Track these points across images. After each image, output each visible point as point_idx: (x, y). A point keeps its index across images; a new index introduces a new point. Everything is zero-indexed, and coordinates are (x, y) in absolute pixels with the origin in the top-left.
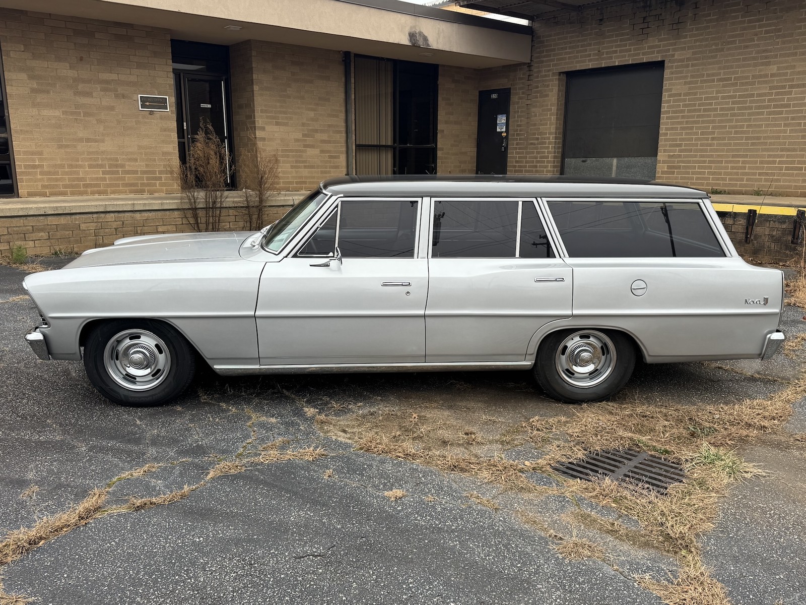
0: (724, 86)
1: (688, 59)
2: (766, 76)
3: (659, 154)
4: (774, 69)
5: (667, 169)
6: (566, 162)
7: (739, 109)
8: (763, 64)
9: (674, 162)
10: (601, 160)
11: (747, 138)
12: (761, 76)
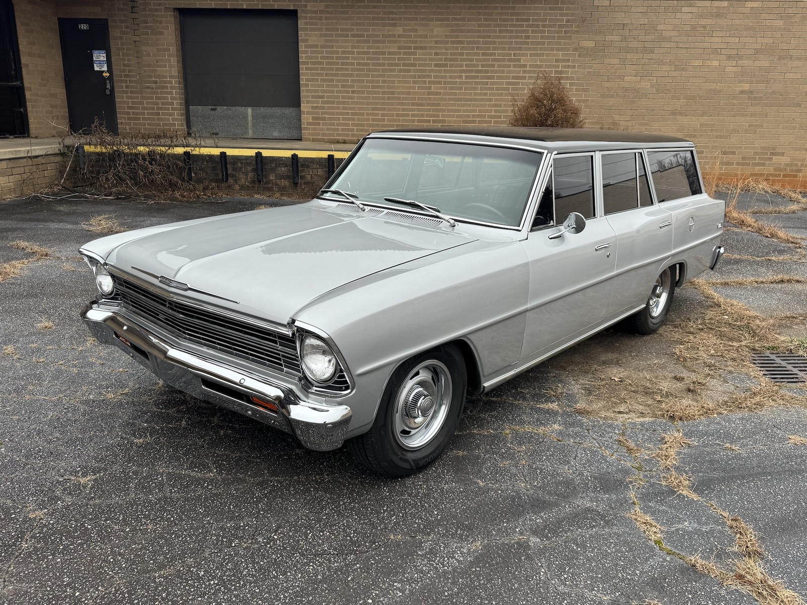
0: (358, 42)
1: (322, 12)
2: (394, 36)
3: (302, 105)
4: (399, 30)
5: (312, 120)
6: (190, 109)
7: (374, 65)
8: (390, 25)
9: (318, 113)
10: (234, 108)
11: (383, 93)
12: (390, 36)
